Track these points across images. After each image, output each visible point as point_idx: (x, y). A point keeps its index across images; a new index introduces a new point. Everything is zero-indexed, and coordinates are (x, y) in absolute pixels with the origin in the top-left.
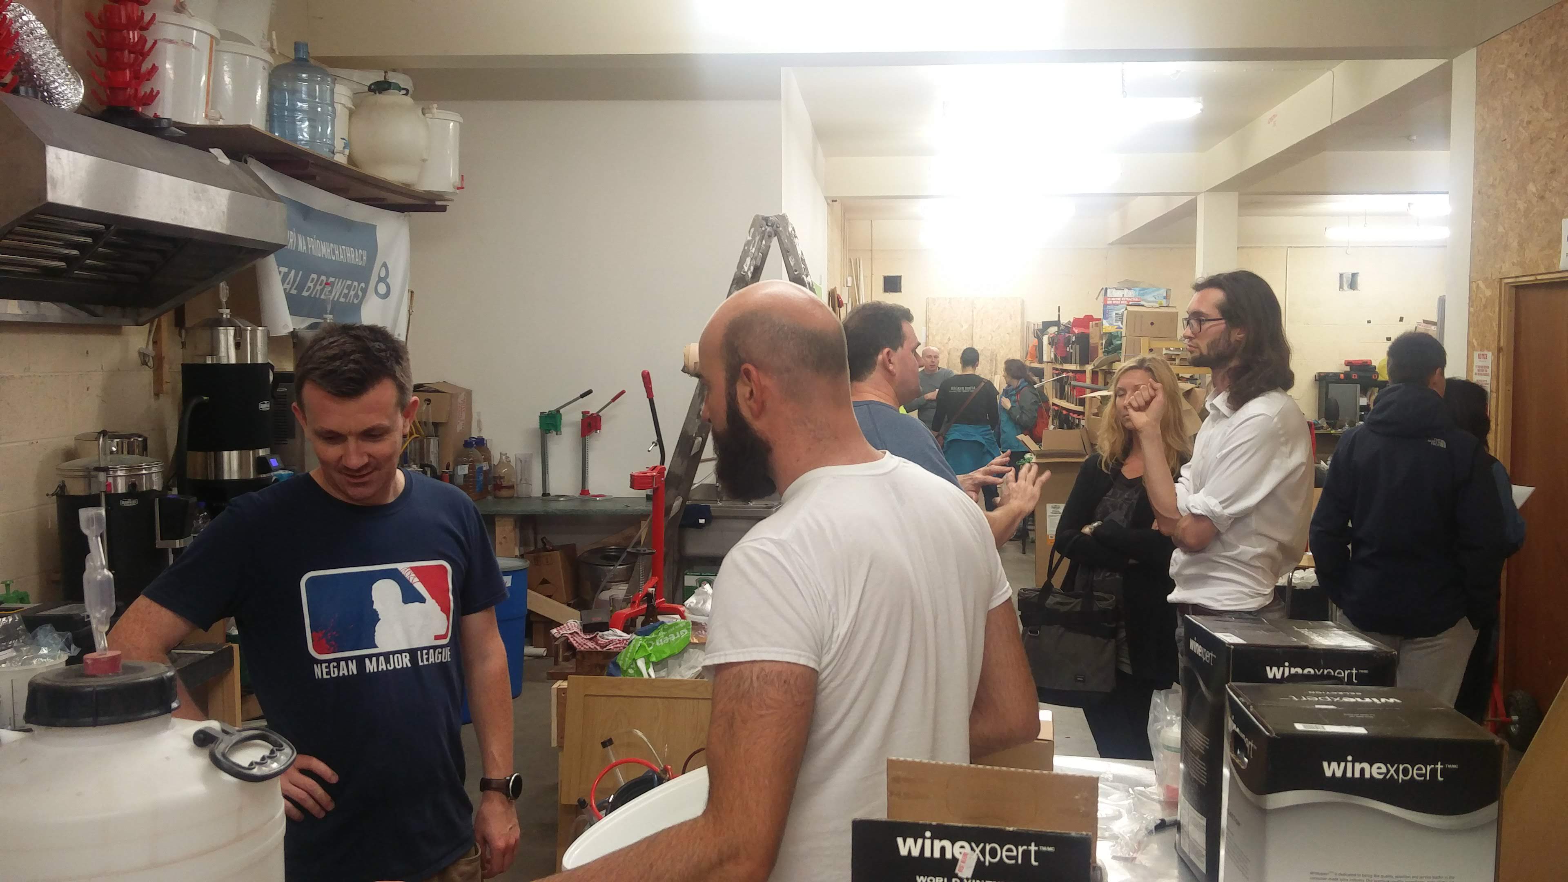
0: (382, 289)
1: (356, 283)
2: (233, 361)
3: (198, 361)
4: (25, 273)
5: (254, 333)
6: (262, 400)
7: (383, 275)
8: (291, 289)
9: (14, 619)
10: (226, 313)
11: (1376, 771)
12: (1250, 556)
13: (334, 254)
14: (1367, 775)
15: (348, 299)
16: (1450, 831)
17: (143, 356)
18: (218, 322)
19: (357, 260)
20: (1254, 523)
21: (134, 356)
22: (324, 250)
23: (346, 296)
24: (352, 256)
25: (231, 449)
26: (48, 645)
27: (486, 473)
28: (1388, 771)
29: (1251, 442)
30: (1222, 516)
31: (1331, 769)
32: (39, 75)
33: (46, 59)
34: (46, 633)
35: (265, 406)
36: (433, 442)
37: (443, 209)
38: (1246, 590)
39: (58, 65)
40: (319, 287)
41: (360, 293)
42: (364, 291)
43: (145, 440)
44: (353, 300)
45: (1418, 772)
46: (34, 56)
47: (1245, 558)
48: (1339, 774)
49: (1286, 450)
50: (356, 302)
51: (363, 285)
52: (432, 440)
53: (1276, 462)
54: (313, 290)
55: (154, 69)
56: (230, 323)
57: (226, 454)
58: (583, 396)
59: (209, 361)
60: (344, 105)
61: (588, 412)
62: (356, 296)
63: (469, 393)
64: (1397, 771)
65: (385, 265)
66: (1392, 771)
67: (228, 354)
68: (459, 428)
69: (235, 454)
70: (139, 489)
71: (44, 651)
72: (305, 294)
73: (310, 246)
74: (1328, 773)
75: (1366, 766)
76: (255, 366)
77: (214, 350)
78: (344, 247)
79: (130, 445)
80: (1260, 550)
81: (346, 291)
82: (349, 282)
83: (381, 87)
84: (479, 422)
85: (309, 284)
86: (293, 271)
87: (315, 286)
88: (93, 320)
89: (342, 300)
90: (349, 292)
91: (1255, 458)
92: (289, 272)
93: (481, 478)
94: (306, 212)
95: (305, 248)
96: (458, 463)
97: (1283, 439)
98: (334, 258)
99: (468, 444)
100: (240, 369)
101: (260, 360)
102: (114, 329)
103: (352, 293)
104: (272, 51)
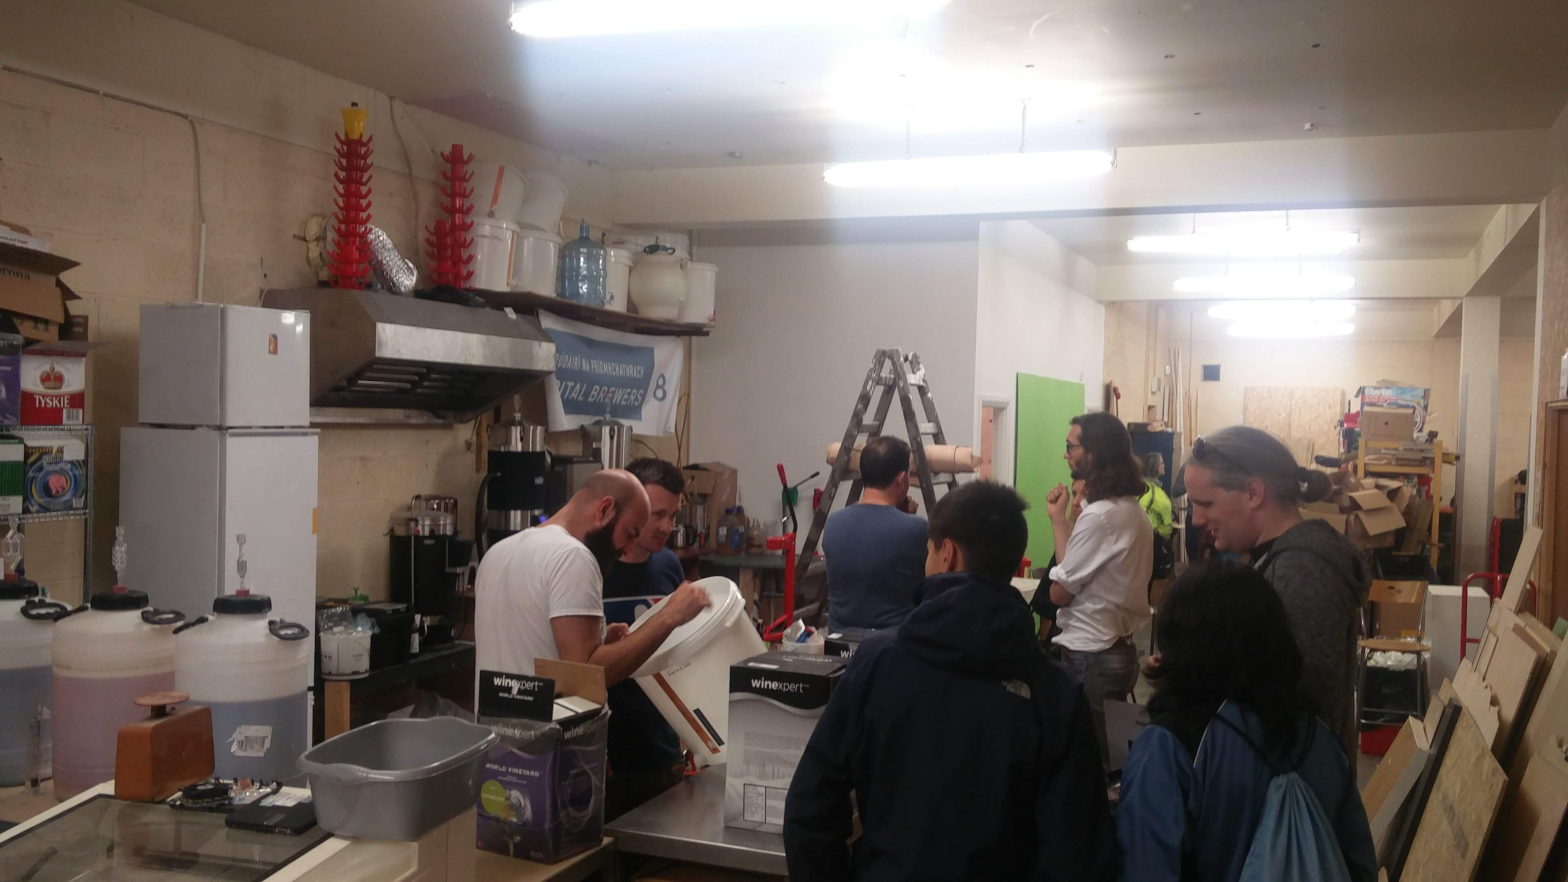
0: (660, 393)
1: (635, 391)
2: (520, 449)
3: (496, 449)
4: (383, 392)
5: (534, 431)
6: (538, 476)
7: (661, 382)
8: (578, 396)
9: (346, 608)
10: (518, 416)
11: (774, 685)
12: (1091, 611)
13: (615, 370)
14: (770, 687)
15: (629, 403)
16: (801, 716)
17: (468, 445)
18: (513, 423)
19: (635, 373)
20: (1094, 588)
21: (462, 443)
22: (606, 368)
23: (627, 400)
24: (631, 371)
25: (515, 509)
26: (362, 626)
27: (741, 535)
28: (779, 686)
29: (1085, 533)
30: (1066, 582)
31: (755, 683)
32: (387, 273)
33: (390, 263)
34: (362, 619)
35: (539, 481)
36: (700, 510)
37: (707, 334)
38: (1091, 637)
39: (398, 266)
40: (602, 395)
41: (640, 398)
42: (644, 397)
43: (456, 502)
44: (634, 403)
45: (792, 687)
46: (384, 262)
47: (1089, 612)
48: (758, 686)
49: (1112, 538)
50: (636, 404)
51: (642, 391)
52: (699, 507)
53: (1104, 546)
54: (597, 397)
55: (471, 258)
56: (520, 424)
57: (512, 512)
58: (813, 476)
59: (502, 449)
60: (624, 264)
61: (819, 490)
62: (636, 399)
63: (734, 473)
64: (783, 686)
65: (662, 376)
66: (781, 686)
67: (517, 446)
68: (724, 498)
69: (519, 513)
70: (436, 533)
71: (360, 629)
72: (590, 399)
73: (593, 366)
74: (754, 685)
75: (770, 683)
76: (534, 453)
77: (508, 442)
78: (624, 365)
79: (446, 505)
80: (1099, 607)
81: (626, 396)
82: (629, 390)
83: (653, 249)
84: (740, 494)
85: (593, 392)
86: (578, 386)
87: (598, 395)
88: (440, 421)
89: (623, 403)
90: (629, 397)
91: (1088, 544)
92: (576, 385)
93: (737, 538)
94: (590, 343)
95: (588, 368)
96: (720, 525)
97: (1109, 531)
98: (614, 374)
99: (728, 511)
100: (524, 454)
101: (538, 449)
102: (448, 427)
103: (632, 398)
104: (559, 234)
